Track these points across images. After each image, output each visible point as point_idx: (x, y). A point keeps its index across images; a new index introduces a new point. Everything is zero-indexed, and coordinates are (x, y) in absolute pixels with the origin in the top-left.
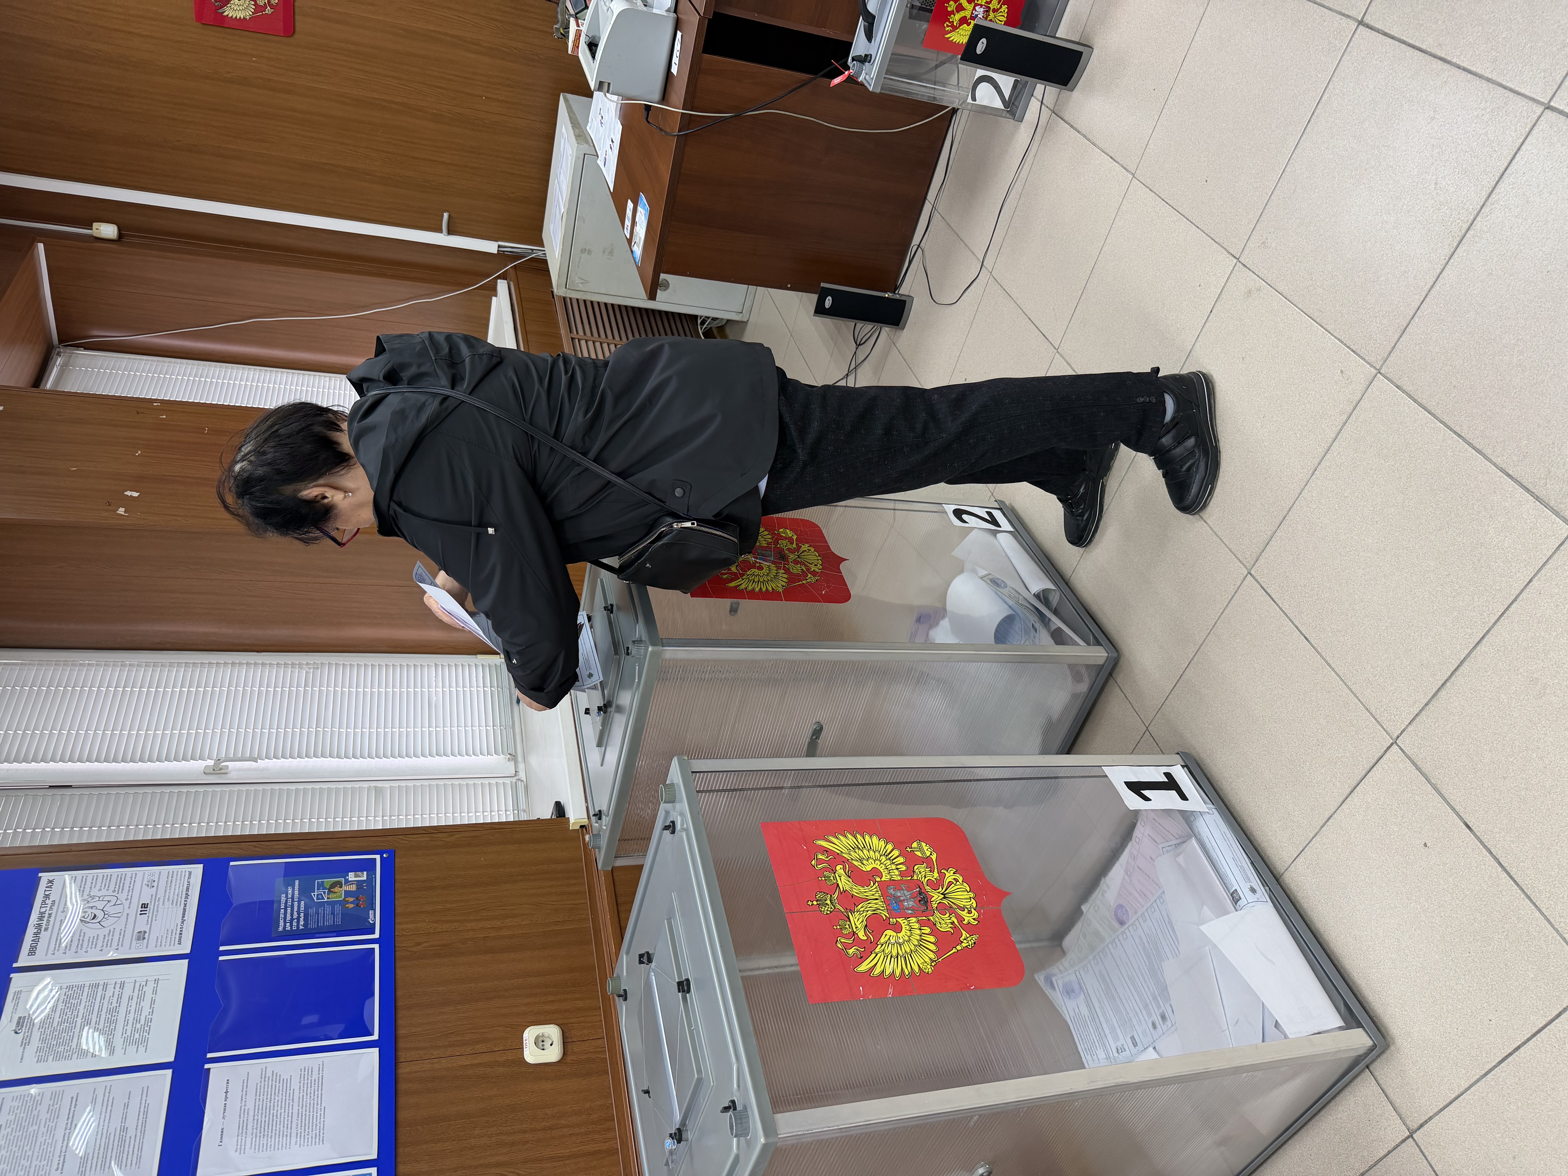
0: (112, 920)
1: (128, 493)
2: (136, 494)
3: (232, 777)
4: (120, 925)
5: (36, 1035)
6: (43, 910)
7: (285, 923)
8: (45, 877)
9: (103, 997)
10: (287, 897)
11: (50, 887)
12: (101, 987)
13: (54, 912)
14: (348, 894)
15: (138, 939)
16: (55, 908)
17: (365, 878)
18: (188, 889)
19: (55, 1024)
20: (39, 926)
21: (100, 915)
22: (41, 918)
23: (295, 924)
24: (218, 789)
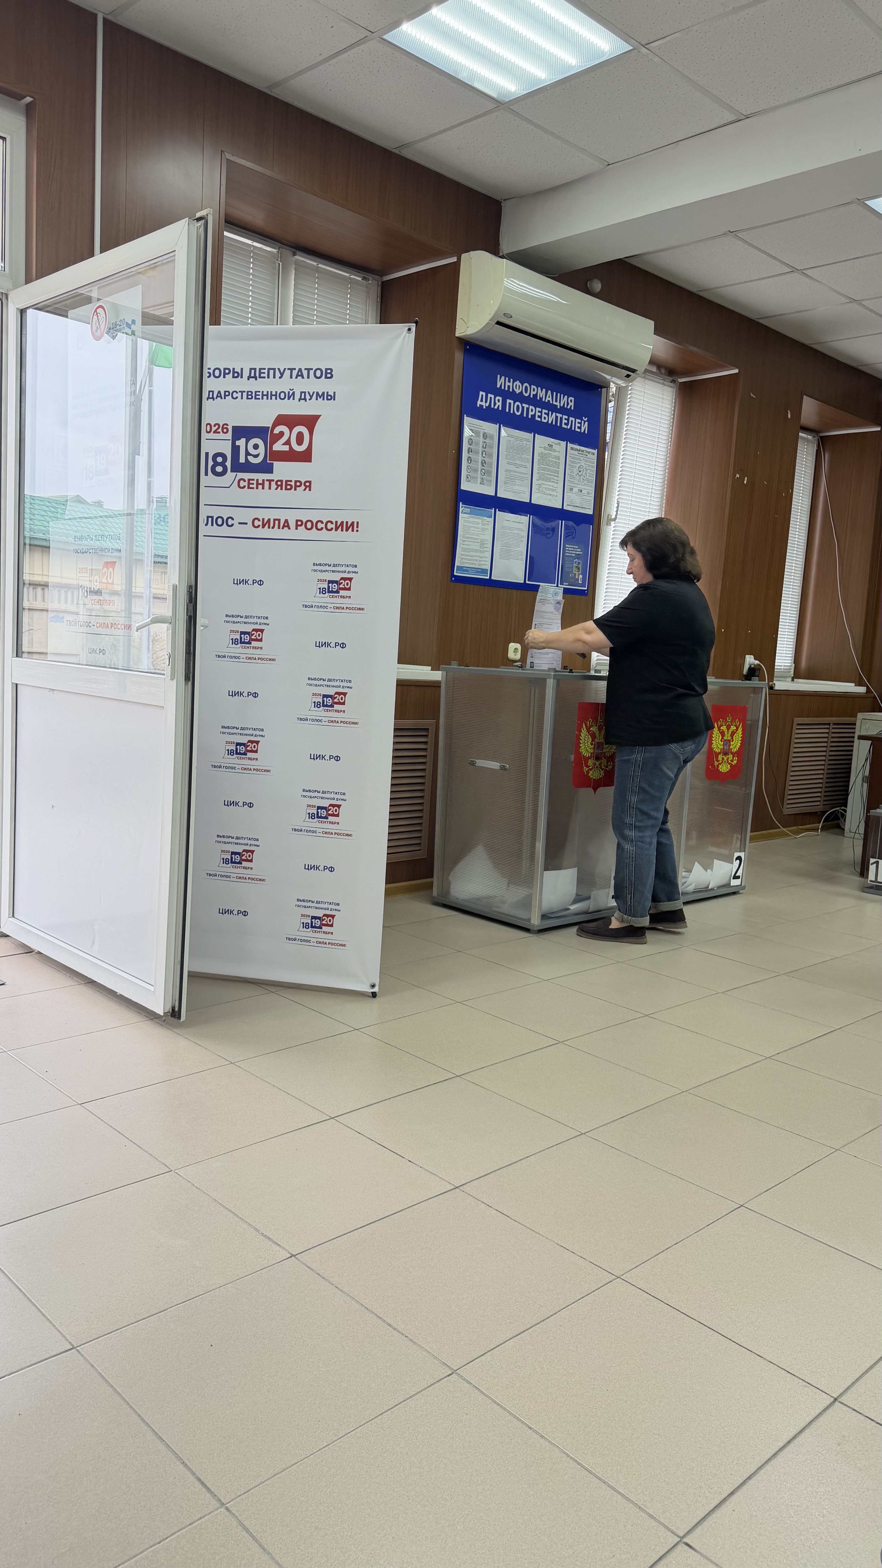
0: (578, 478)
4: (576, 481)
5: (547, 452)
6: (585, 451)
7: (569, 547)
8: (596, 452)
9: (555, 476)
10: (577, 548)
11: (592, 454)
12: (557, 475)
13: (584, 455)
14: (575, 574)
15: (571, 489)
17: (579, 582)
18: (584, 508)
19: (549, 459)
20: (579, 450)
21: (580, 474)
22: (582, 451)
23: (568, 551)
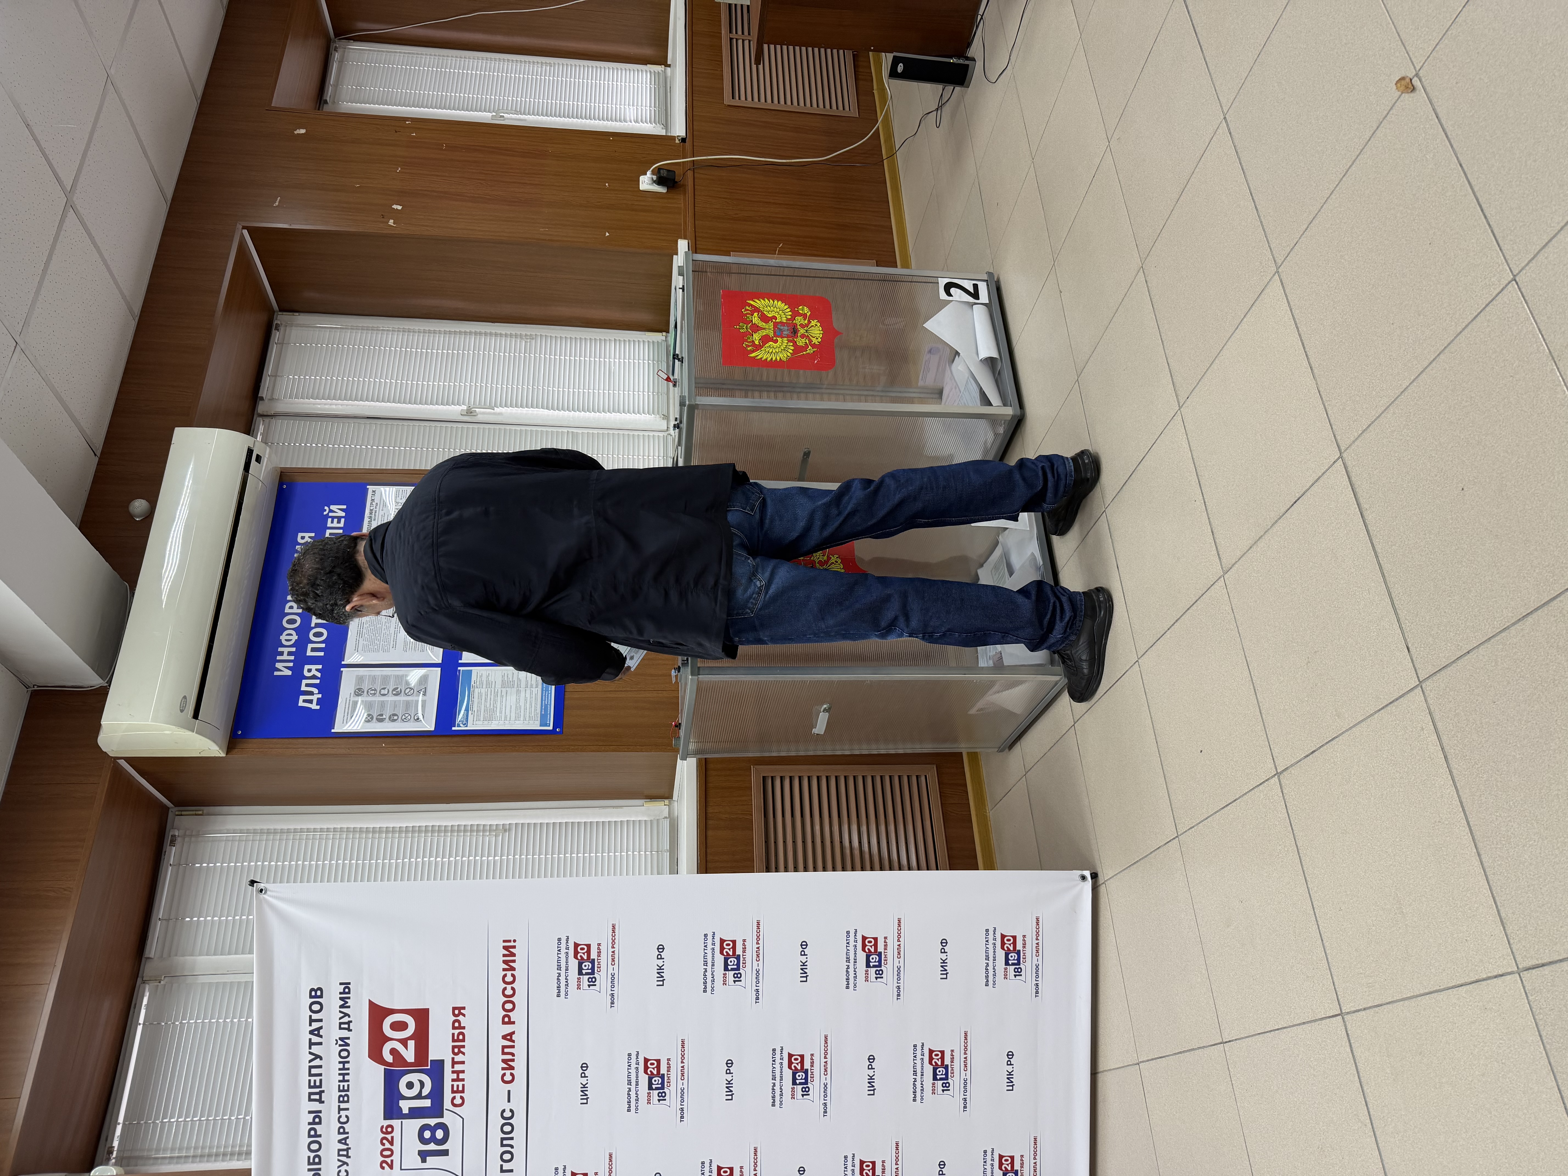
1: (395, 207)
2: (400, 208)
3: (480, 418)
6: (372, 508)
8: (371, 488)
11: (374, 495)
13: (378, 510)
16: (378, 507)
22: (371, 513)
24: (471, 426)
